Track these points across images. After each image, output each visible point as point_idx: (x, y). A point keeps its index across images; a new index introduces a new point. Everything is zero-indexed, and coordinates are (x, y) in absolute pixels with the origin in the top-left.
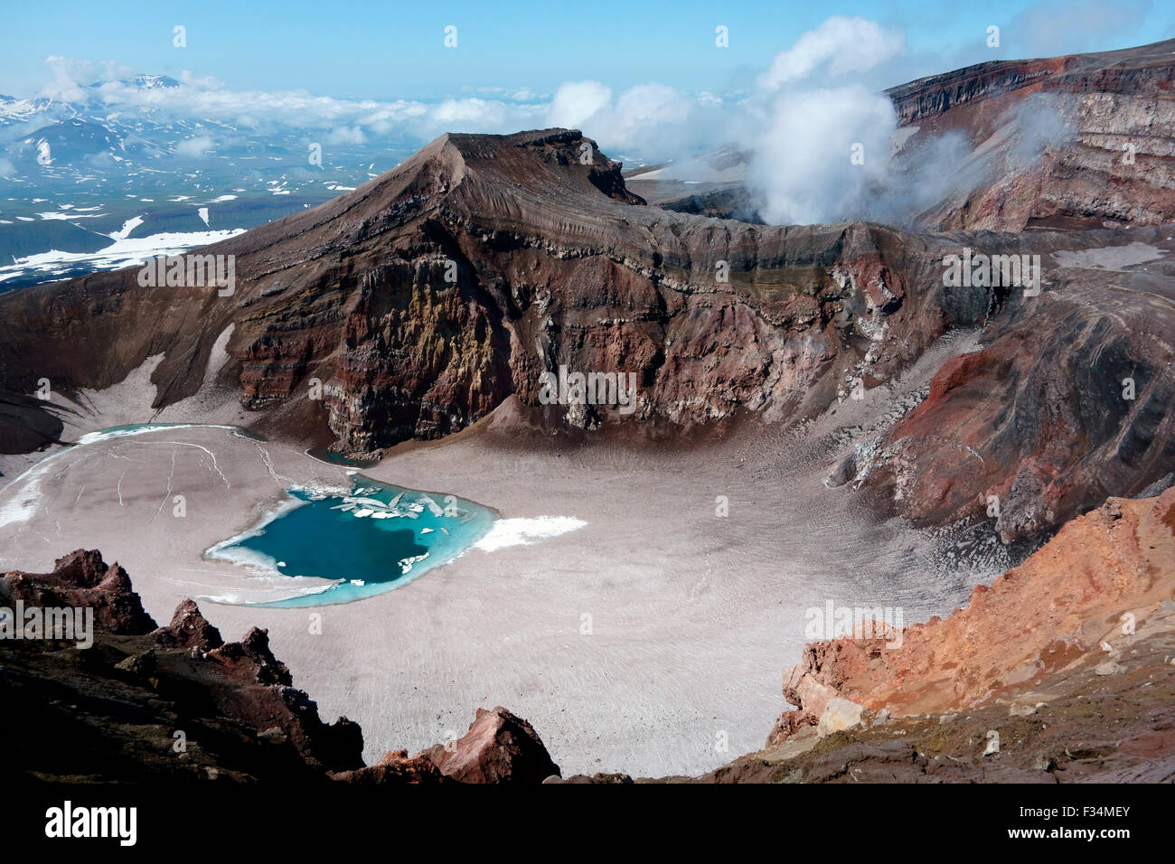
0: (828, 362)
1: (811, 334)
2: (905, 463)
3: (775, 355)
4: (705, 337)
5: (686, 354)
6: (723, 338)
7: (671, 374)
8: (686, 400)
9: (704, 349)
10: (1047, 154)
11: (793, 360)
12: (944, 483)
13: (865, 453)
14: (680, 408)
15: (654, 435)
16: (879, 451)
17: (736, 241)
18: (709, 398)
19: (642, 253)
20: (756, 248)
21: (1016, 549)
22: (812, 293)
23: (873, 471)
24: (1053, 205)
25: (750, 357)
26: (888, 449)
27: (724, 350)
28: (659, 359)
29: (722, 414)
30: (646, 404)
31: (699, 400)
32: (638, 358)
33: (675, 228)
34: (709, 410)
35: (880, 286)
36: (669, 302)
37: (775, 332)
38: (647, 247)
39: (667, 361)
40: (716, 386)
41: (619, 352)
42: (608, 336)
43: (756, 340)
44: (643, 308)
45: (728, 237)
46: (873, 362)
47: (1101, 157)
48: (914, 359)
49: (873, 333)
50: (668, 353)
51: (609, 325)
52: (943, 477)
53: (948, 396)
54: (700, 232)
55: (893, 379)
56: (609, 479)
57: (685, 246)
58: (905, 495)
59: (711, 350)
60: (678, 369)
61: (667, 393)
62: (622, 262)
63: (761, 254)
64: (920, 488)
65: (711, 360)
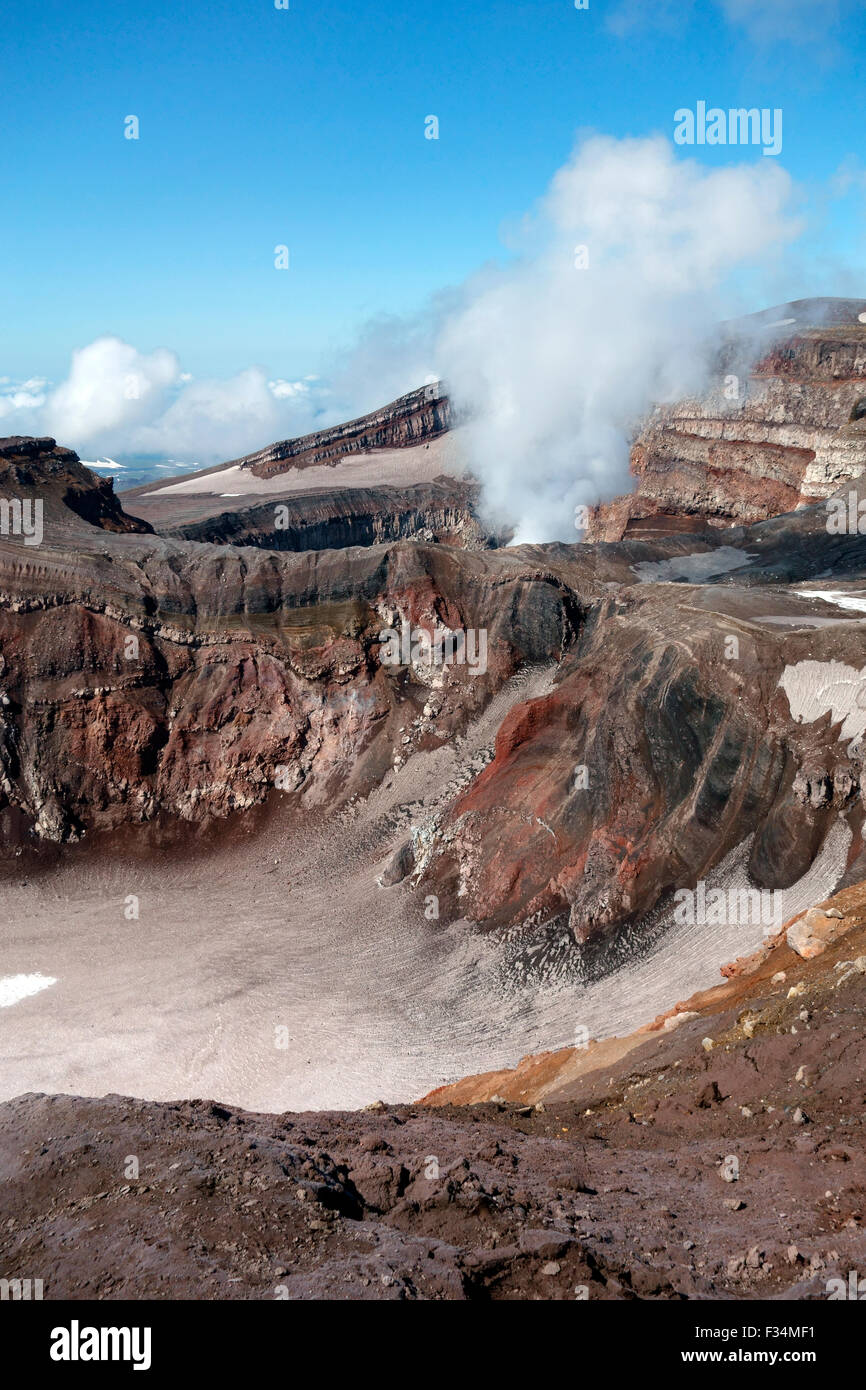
0: (379, 721)
1: (356, 686)
2: (469, 846)
3: (313, 717)
4: (220, 702)
5: (196, 727)
6: (245, 701)
7: (178, 755)
8: (200, 787)
9: (220, 718)
10: (640, 445)
11: (335, 722)
12: (511, 868)
13: (423, 836)
14: (193, 800)
15: (159, 839)
16: (439, 833)
17: (253, 574)
18: (230, 782)
19: (129, 598)
20: (280, 581)
21: (592, 949)
22: (353, 634)
23: (434, 859)
24: (653, 504)
25: (280, 724)
26: (449, 829)
27: (246, 718)
28: (160, 736)
29: (249, 802)
30: (146, 799)
31: (218, 787)
32: (131, 737)
33: (174, 563)
34: (231, 798)
35: (434, 620)
36: (170, 660)
37: (311, 688)
38: (136, 589)
39: (171, 739)
40: (238, 765)
41: (104, 733)
42: (88, 712)
43: (287, 701)
44: (134, 670)
45: (244, 569)
46: (433, 716)
47: (697, 445)
48: (481, 708)
49: (431, 679)
50: (173, 728)
51: (88, 697)
52: (512, 861)
53: (516, 754)
54: (207, 564)
55: (459, 736)
56: (93, 910)
57: (187, 585)
58: (469, 888)
59: (230, 718)
60: (186, 748)
61: (174, 781)
62: (102, 611)
63: (287, 588)
64: (486, 878)
65: (230, 731)
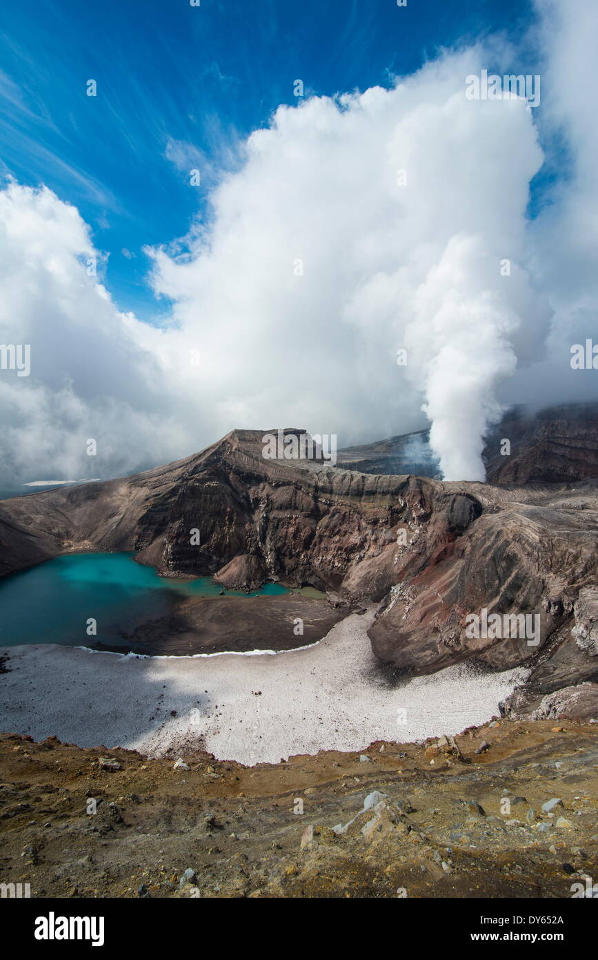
1: (385, 528)
3: (368, 537)
4: (335, 527)
5: (325, 534)
6: (344, 528)
7: (317, 544)
8: (323, 556)
9: (333, 533)
11: (376, 540)
13: (396, 591)
14: (320, 561)
16: (402, 591)
17: (355, 480)
18: (334, 557)
19: (310, 486)
20: (364, 485)
22: (387, 508)
23: (399, 601)
25: (355, 538)
26: (406, 590)
27: (343, 534)
28: (312, 536)
29: (340, 565)
30: (304, 557)
31: (329, 557)
32: (302, 534)
33: (329, 475)
34: (334, 563)
35: (420, 507)
36: (321, 509)
37: (369, 526)
38: (313, 483)
39: (316, 537)
40: (337, 551)
41: (294, 531)
42: (290, 524)
43: (359, 530)
44: (307, 511)
45: (352, 479)
49: (415, 529)
50: (317, 533)
51: (291, 518)
54: (340, 477)
57: (331, 482)
59: (337, 533)
60: (321, 541)
61: (314, 553)
62: (300, 489)
63: (366, 489)
65: (337, 538)
